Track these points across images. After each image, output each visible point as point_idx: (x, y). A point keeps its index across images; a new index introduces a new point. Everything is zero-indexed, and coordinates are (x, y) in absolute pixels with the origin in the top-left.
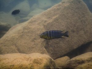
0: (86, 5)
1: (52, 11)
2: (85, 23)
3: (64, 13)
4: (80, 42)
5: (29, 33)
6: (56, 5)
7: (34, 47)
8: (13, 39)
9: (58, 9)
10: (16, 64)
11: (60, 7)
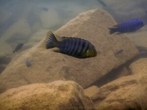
0: (112, 17)
1: (68, 29)
2: (113, 40)
3: (84, 30)
4: (109, 66)
5: (41, 61)
6: (71, 21)
7: (50, 79)
8: (21, 70)
9: (76, 26)
10: (39, 93)
11: (79, 22)
